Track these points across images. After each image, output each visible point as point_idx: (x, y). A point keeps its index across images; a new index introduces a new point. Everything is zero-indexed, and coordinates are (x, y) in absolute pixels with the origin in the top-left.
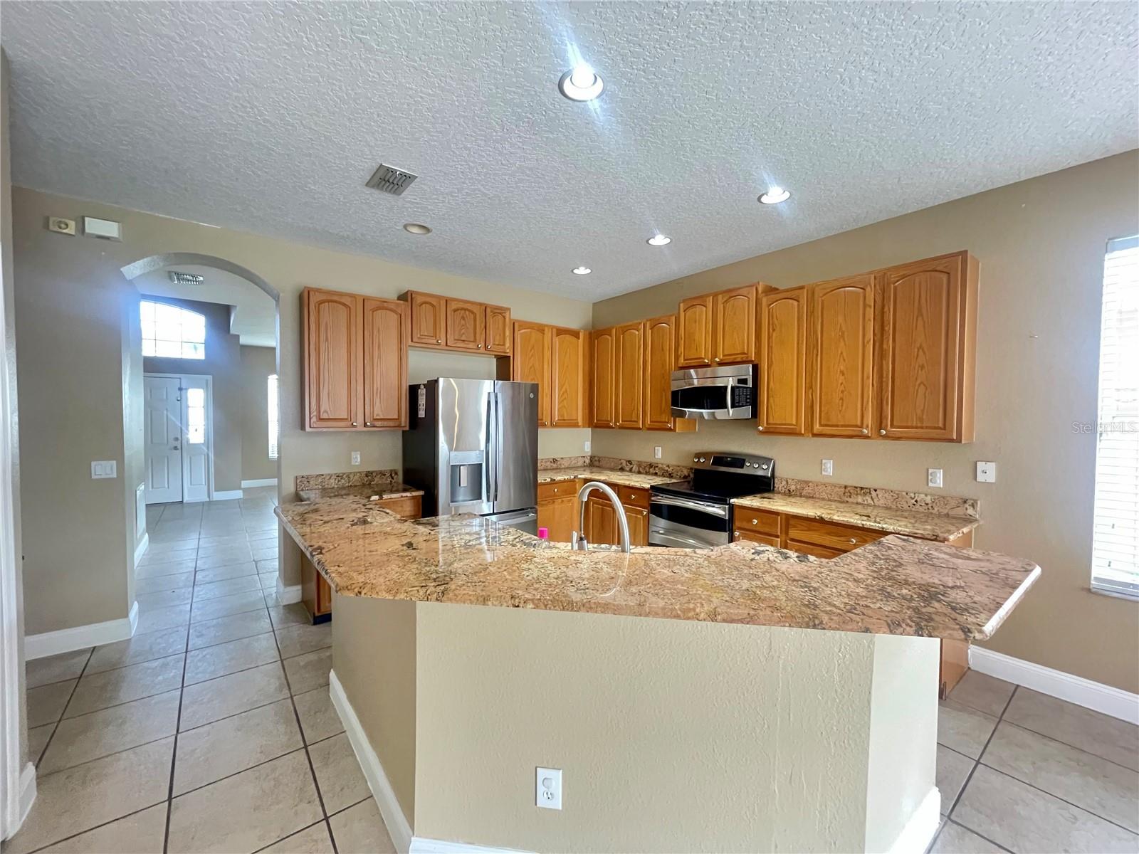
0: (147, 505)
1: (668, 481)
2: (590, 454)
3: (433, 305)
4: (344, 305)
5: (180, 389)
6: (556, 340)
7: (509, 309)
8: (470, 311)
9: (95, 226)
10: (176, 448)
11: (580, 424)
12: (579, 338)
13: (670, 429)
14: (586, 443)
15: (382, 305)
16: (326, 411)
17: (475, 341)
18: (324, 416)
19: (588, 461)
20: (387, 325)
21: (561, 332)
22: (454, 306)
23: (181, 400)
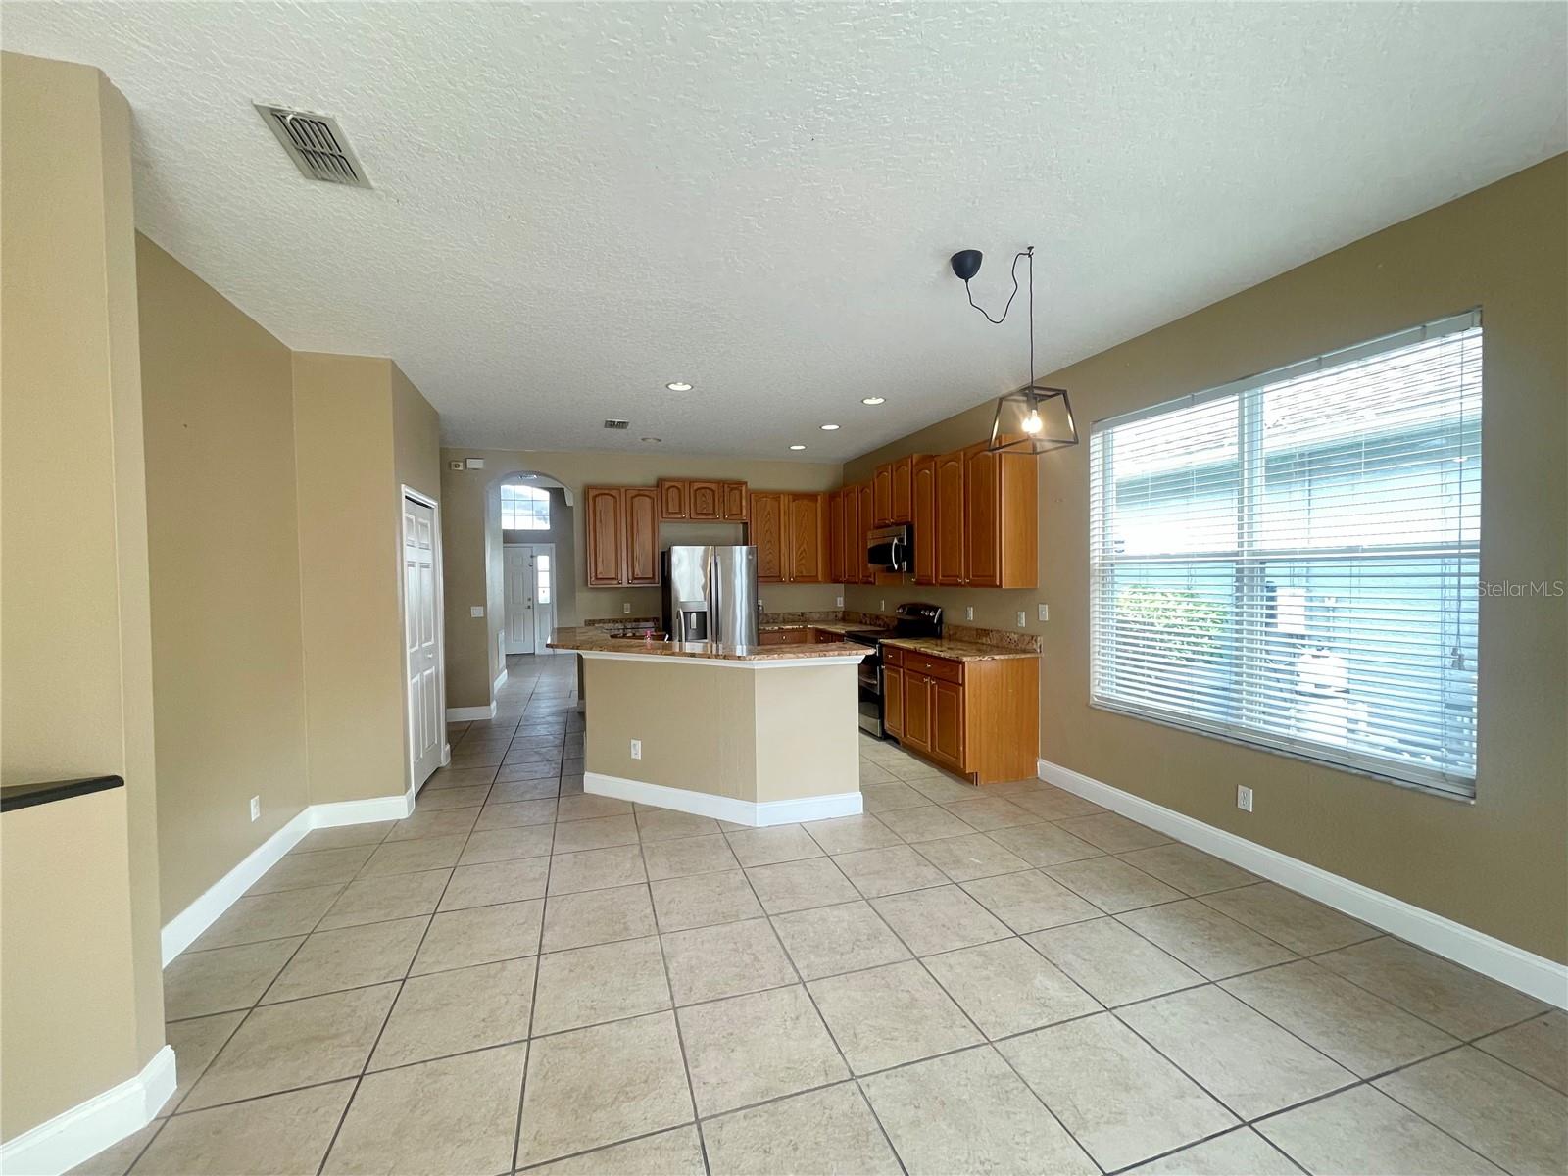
0: (507, 655)
1: (865, 628)
2: (843, 609)
3: (678, 488)
4: (611, 495)
5: (532, 556)
6: (793, 505)
7: (746, 483)
8: (708, 488)
9: (473, 464)
10: (529, 607)
11: (820, 579)
12: (817, 500)
13: (870, 583)
14: (838, 599)
15: (640, 492)
16: (601, 573)
17: (714, 513)
18: (599, 576)
19: (840, 615)
20: (644, 506)
21: (797, 496)
22: (696, 486)
23: (532, 566)
